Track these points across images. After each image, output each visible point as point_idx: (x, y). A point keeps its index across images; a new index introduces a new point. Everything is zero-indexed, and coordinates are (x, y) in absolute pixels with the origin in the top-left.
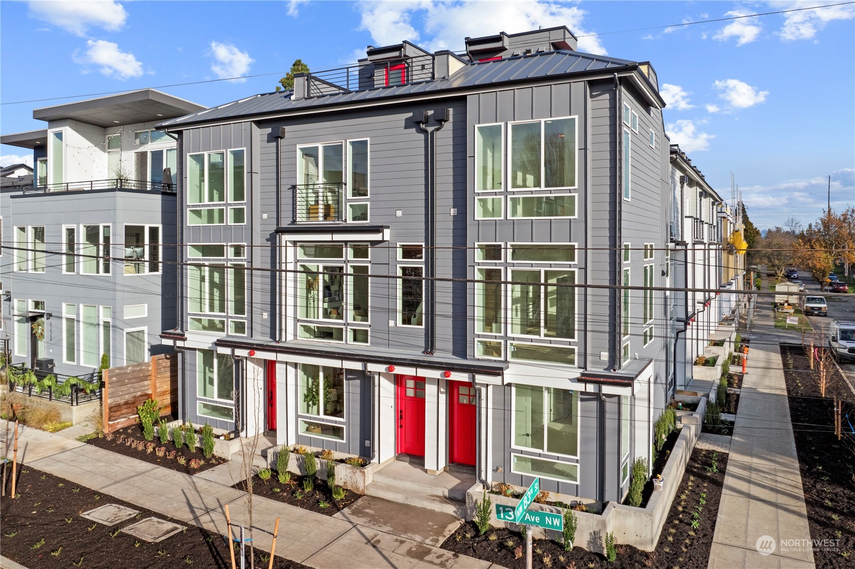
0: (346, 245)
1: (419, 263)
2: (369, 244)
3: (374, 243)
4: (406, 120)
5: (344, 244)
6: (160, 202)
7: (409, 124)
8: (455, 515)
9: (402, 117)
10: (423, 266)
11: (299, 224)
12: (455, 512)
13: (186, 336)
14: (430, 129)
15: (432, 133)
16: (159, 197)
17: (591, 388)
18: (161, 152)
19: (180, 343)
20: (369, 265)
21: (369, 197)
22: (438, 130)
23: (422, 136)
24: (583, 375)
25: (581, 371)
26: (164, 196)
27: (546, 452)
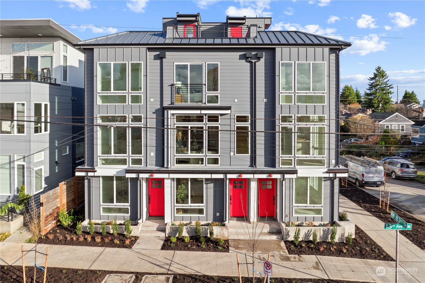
0: (206, 116)
1: (247, 124)
2: (219, 115)
3: (222, 115)
4: (240, 55)
5: (204, 115)
6: (48, 89)
7: (241, 57)
8: (277, 239)
9: (238, 54)
10: (249, 126)
11: (175, 105)
12: (276, 238)
13: (96, 169)
14: (253, 61)
15: (255, 63)
16: (48, 85)
17: (331, 175)
18: (37, 57)
19: (90, 174)
20: (219, 126)
21: (219, 92)
22: (257, 62)
23: (249, 64)
24: (328, 170)
25: (327, 168)
26: (51, 85)
27: (308, 205)
